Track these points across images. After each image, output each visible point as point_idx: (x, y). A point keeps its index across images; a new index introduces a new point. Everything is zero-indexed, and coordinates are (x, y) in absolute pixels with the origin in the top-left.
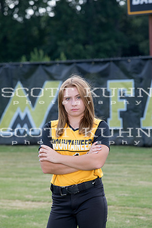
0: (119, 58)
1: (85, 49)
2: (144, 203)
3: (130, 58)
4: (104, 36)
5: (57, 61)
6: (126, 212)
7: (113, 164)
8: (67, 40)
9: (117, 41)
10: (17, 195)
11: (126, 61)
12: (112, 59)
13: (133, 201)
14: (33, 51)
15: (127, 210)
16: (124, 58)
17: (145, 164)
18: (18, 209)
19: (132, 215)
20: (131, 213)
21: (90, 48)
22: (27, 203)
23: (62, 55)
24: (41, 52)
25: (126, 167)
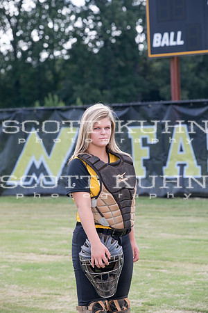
0: (139, 103)
1: (102, 94)
3: (151, 103)
5: (73, 106)
6: (147, 265)
8: (83, 84)
9: (136, 86)
11: (147, 106)
12: (131, 104)
13: (154, 254)
14: (47, 96)
15: (148, 263)
16: (144, 103)
17: (166, 216)
18: (32, 262)
19: (153, 268)
20: (152, 266)
21: (108, 93)
22: (42, 256)
23: (78, 100)
24: (56, 97)
25: (146, 218)
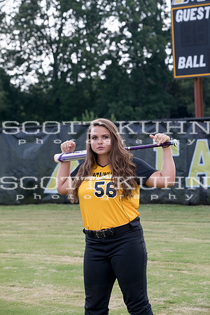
2: (187, 259)
4: (153, 98)
6: (169, 267)
7: (159, 221)
9: (165, 103)
10: (66, 251)
13: (177, 256)
14: (84, 113)
15: (171, 265)
18: (67, 264)
19: (175, 269)
22: (75, 258)
23: (113, 116)
25: (171, 224)
